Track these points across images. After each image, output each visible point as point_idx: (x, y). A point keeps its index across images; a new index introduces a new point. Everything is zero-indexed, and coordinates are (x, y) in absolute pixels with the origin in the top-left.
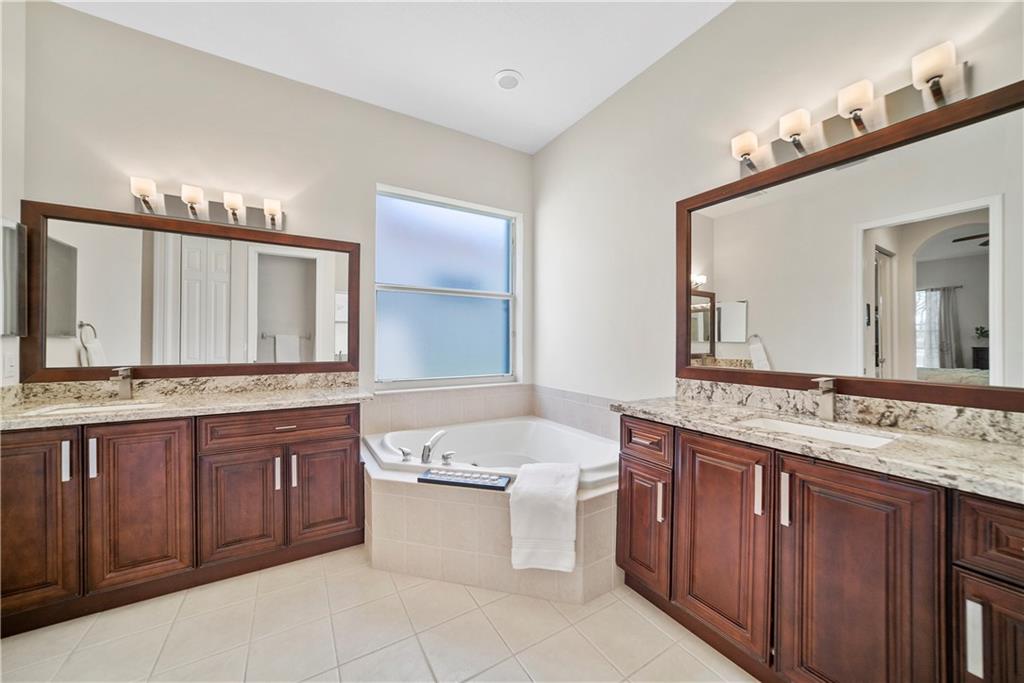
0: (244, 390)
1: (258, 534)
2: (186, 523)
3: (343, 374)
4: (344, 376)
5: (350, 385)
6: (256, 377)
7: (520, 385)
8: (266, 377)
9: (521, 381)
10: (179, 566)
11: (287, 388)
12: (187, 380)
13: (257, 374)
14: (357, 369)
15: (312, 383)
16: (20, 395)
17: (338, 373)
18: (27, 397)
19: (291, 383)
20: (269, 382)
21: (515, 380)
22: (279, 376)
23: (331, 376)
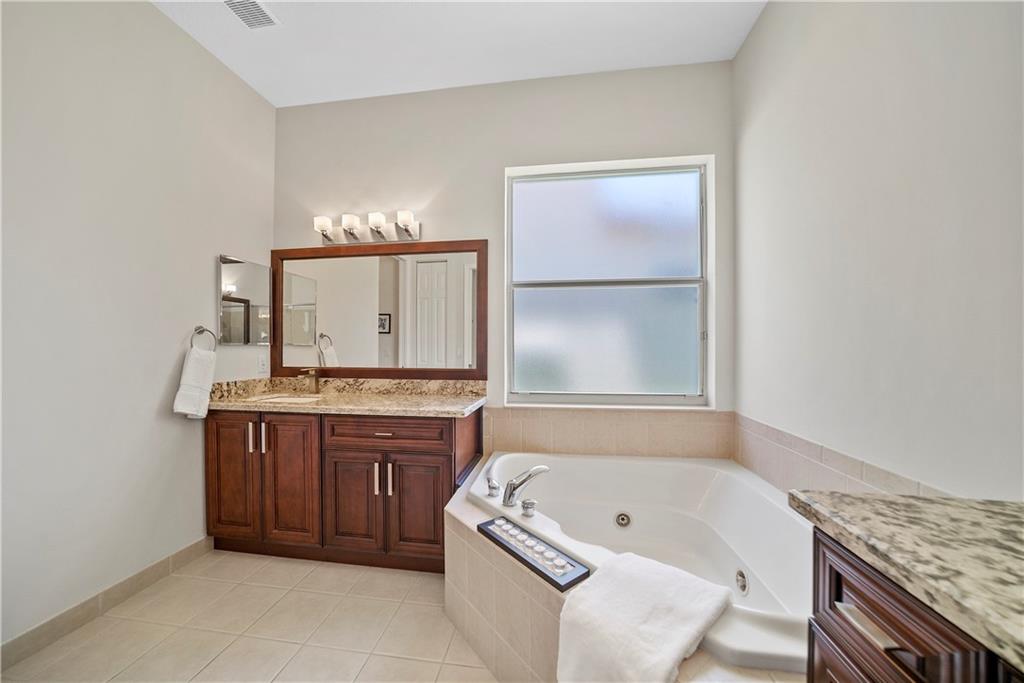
0: (388, 392)
1: (364, 532)
2: (316, 506)
3: (471, 382)
4: (471, 385)
5: (477, 394)
6: (397, 381)
7: (711, 413)
8: (404, 381)
9: (713, 407)
10: (311, 540)
11: (421, 393)
12: (351, 381)
13: (398, 378)
14: (485, 378)
15: (441, 391)
16: (269, 385)
17: (466, 381)
18: (273, 387)
19: (425, 389)
20: (407, 386)
21: (706, 405)
22: (415, 381)
23: (459, 384)
